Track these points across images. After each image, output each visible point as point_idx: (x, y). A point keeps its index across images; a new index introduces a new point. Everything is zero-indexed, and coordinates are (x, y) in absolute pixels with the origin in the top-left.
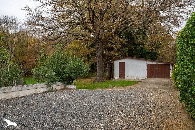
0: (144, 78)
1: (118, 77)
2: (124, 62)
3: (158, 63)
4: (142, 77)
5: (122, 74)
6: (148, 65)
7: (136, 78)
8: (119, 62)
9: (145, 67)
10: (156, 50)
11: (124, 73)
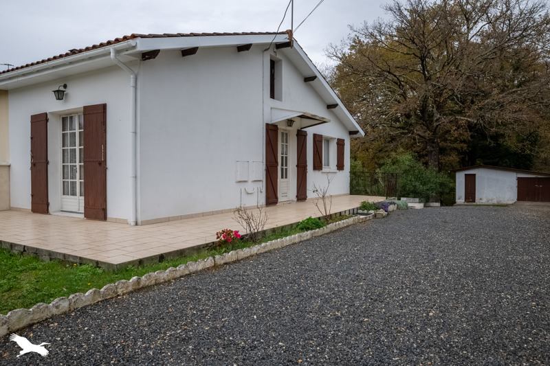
0: (513, 202)
1: (464, 201)
2: (475, 175)
3: (539, 177)
4: (508, 200)
5: (470, 195)
6: (519, 179)
7: (497, 202)
8: (466, 175)
9: (514, 183)
10: (531, 150)
11: (475, 194)
